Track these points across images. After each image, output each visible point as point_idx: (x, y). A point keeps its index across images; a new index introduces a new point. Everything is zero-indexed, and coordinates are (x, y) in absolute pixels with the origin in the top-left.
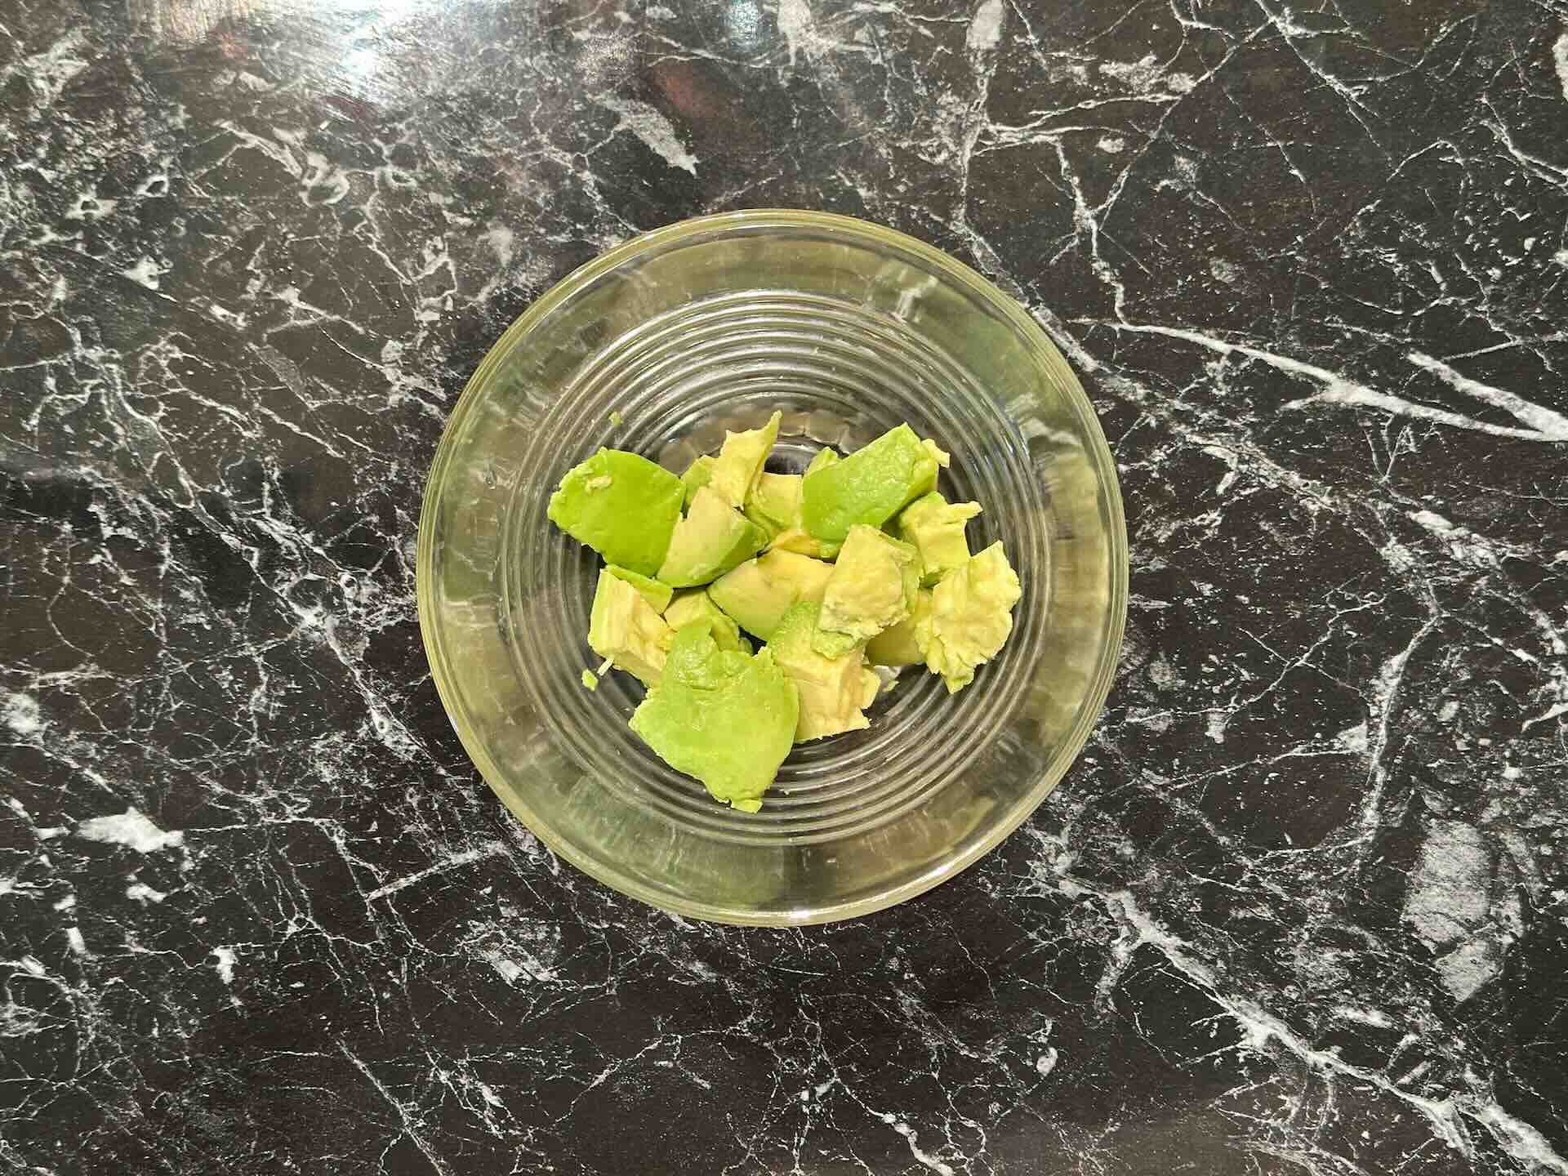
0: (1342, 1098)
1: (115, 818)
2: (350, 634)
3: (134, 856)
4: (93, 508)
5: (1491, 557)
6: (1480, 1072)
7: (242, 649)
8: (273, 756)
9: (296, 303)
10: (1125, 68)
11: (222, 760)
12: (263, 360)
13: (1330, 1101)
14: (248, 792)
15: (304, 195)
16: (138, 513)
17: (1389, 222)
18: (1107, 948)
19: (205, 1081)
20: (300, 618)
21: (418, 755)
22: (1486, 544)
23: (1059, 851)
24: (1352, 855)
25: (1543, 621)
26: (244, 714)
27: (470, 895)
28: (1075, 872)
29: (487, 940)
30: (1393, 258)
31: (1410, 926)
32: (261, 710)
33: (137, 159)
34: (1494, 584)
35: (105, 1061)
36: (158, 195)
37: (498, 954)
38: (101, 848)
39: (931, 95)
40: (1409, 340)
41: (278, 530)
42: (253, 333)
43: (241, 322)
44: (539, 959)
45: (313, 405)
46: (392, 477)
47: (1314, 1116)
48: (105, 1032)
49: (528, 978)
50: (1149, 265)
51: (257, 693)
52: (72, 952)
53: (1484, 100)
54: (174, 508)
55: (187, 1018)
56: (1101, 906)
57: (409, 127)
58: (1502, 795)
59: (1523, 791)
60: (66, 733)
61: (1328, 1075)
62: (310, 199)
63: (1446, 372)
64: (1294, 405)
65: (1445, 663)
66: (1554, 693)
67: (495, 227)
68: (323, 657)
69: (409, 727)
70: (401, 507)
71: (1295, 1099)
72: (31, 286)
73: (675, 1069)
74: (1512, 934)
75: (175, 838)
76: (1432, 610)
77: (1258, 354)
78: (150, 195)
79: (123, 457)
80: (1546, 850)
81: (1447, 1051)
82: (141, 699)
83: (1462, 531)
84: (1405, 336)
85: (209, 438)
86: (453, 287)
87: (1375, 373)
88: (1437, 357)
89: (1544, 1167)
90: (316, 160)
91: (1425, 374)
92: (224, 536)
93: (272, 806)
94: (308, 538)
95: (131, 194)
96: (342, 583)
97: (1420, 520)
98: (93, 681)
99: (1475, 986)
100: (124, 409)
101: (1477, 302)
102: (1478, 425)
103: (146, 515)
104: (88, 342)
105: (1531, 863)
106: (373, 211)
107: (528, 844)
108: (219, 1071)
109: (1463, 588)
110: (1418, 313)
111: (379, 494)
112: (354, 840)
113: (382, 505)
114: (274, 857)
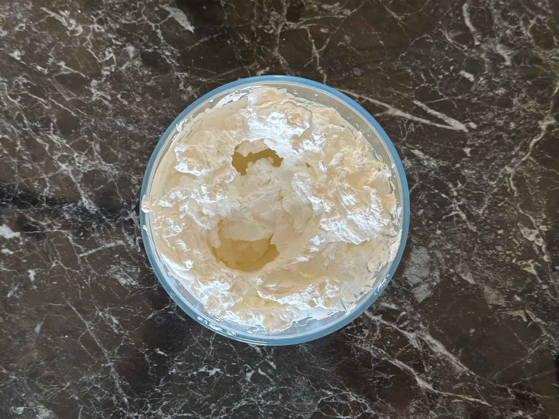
0: (382, 331)
2: (76, 172)
3: (4, 240)
5: (435, 165)
6: (425, 324)
7: (42, 175)
8: (51, 210)
9: (64, 67)
10: (330, 7)
11: (33, 210)
12: (53, 84)
13: (378, 331)
14: (42, 221)
15: (68, 33)
16: (10, 131)
17: (410, 59)
19: (24, 312)
20: (61, 167)
21: (97, 212)
22: (434, 161)
25: (450, 186)
26: (42, 196)
27: (111, 256)
29: (116, 271)
30: (410, 71)
31: (405, 278)
32: (47, 195)
33: (16, 18)
34: (436, 173)
36: (22, 30)
37: (119, 276)
39: (269, 11)
40: (414, 96)
41: (55, 138)
42: (49, 75)
43: (46, 71)
44: (133, 278)
45: (68, 99)
46: (92, 123)
47: (373, 336)
49: (128, 283)
50: (334, 69)
51: (46, 190)
53: (440, 23)
54: (22, 129)
55: (19, 291)
57: (103, 12)
58: (435, 239)
59: (442, 238)
61: (378, 324)
62: (70, 34)
63: (424, 106)
64: (378, 115)
65: (420, 197)
66: (452, 208)
67: (129, 45)
68: (67, 179)
69: (94, 203)
70: (95, 133)
71: (367, 330)
73: (174, 315)
74: (437, 282)
75: (17, 234)
76: (417, 181)
77: (367, 98)
78: (19, 30)
79: (6, 112)
80: (448, 256)
81: (415, 317)
82: (8, 190)
83: (427, 157)
84: (412, 95)
85: (34, 108)
86: (114, 64)
87: (403, 106)
88: (422, 102)
89: (444, 355)
90: (72, 21)
91: (419, 108)
92: (38, 140)
93: (49, 226)
94: (65, 141)
95: (13, 29)
96: (75, 156)
97: (415, 153)
99: (424, 297)
100: (7, 98)
101: (435, 86)
102: (433, 124)
103: (13, 132)
105: (443, 260)
106: (90, 39)
107: (131, 242)
108: (29, 309)
109: (427, 174)
110: (417, 88)
111: (88, 129)
112: (75, 238)
113: (89, 132)
114: (49, 242)
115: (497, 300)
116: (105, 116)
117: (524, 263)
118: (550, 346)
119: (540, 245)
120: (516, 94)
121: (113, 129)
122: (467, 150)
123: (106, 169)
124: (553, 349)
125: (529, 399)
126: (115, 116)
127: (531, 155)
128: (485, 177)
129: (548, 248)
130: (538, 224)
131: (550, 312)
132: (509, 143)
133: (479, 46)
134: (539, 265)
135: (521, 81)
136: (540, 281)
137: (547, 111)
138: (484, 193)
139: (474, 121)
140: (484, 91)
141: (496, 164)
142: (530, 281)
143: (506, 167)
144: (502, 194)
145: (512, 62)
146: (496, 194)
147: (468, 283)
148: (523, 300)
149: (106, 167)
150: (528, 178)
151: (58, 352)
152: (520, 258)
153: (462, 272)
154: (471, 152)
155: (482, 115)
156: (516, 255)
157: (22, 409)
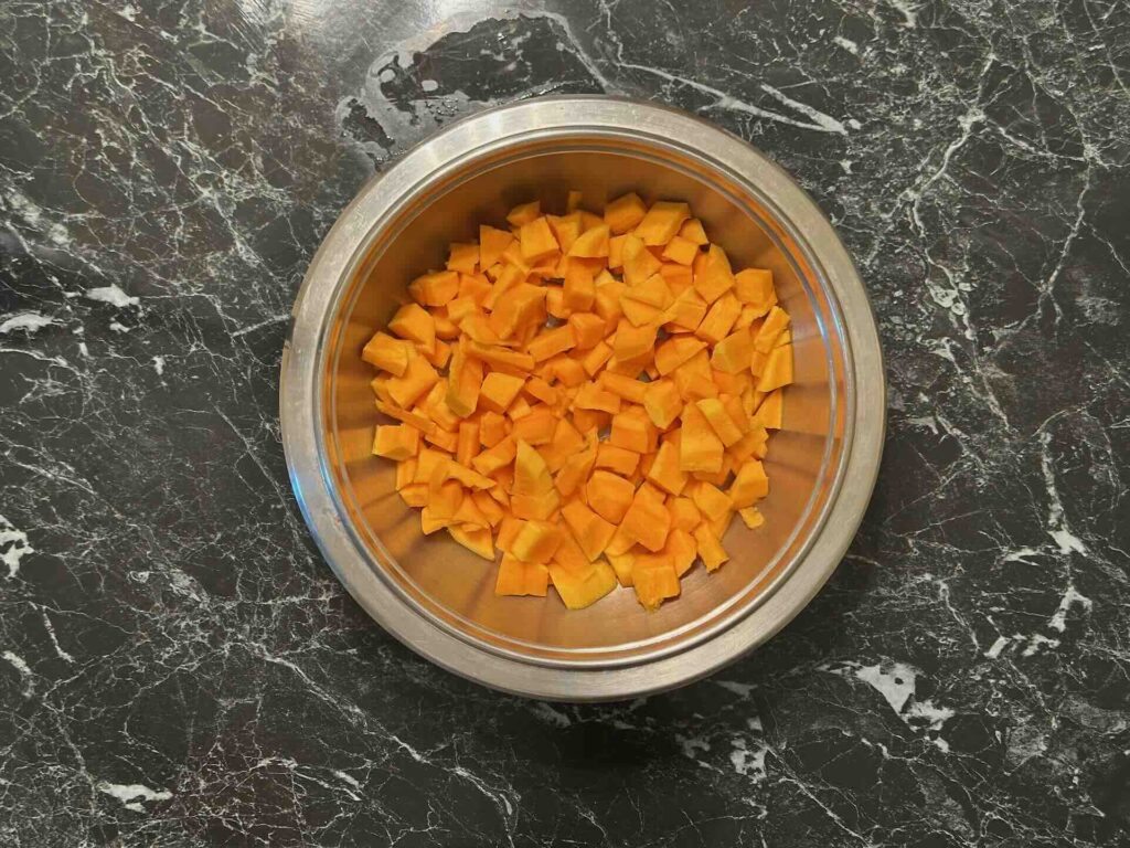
1: (105, 289)
2: (226, 202)
3: (114, 309)
4: (98, 131)
7: (172, 207)
8: (186, 262)
9: (204, 32)
11: (160, 263)
12: (187, 60)
14: (173, 279)
16: (121, 135)
17: (755, 18)
19: (148, 422)
20: (201, 193)
21: (259, 265)
26: (172, 240)
30: (755, 36)
32: (181, 238)
35: (97, 409)
38: (97, 304)
40: (761, 78)
41: (191, 147)
42: (182, 46)
43: (176, 40)
45: (211, 84)
46: (250, 123)
48: (98, 395)
50: (635, 34)
51: (178, 230)
52: (82, 355)
54: (138, 133)
55: (137, 390)
60: (81, 245)
63: (779, 95)
64: (704, 108)
68: (212, 213)
69: (255, 250)
70: (254, 139)
72: (70, 17)
75: (135, 301)
77: (687, 82)
79: (114, 105)
82: (119, 229)
84: (759, 76)
85: (156, 100)
86: (284, 28)
87: (744, 94)
88: (775, 87)
91: (769, 96)
92: (164, 149)
93: (184, 287)
94: (207, 152)
96: (223, 176)
98: (96, 220)
100: (115, 82)
101: (795, 61)
102: (793, 122)
103: (125, 137)
104: (98, 47)
108: (155, 418)
110: (767, 64)
111: (243, 132)
112: (226, 306)
113: (244, 137)
114: (185, 313)
116: (270, 112)
117: (935, 342)
118: (975, 473)
119: (960, 313)
120: (924, 73)
121: (282, 132)
122: (846, 164)
123: (273, 195)
124: (981, 477)
125: (940, 556)
126: (285, 111)
127: (947, 171)
128: (874, 207)
129: (971, 319)
130: (957, 281)
131: (975, 418)
132: (912, 152)
134: (959, 346)
135: (931, 53)
136: (960, 371)
137: (972, 101)
138: (873, 232)
139: (856, 118)
140: (873, 69)
141: (894, 187)
142: (944, 370)
143: (908, 191)
144: (901, 234)
145: (917, 23)
146: (891, 233)
148: (932, 401)
149: (273, 193)
150: (941, 208)
151: (202, 485)
152: (928, 336)
154: (852, 167)
155: (869, 107)
156: (922, 330)
157: (146, 574)
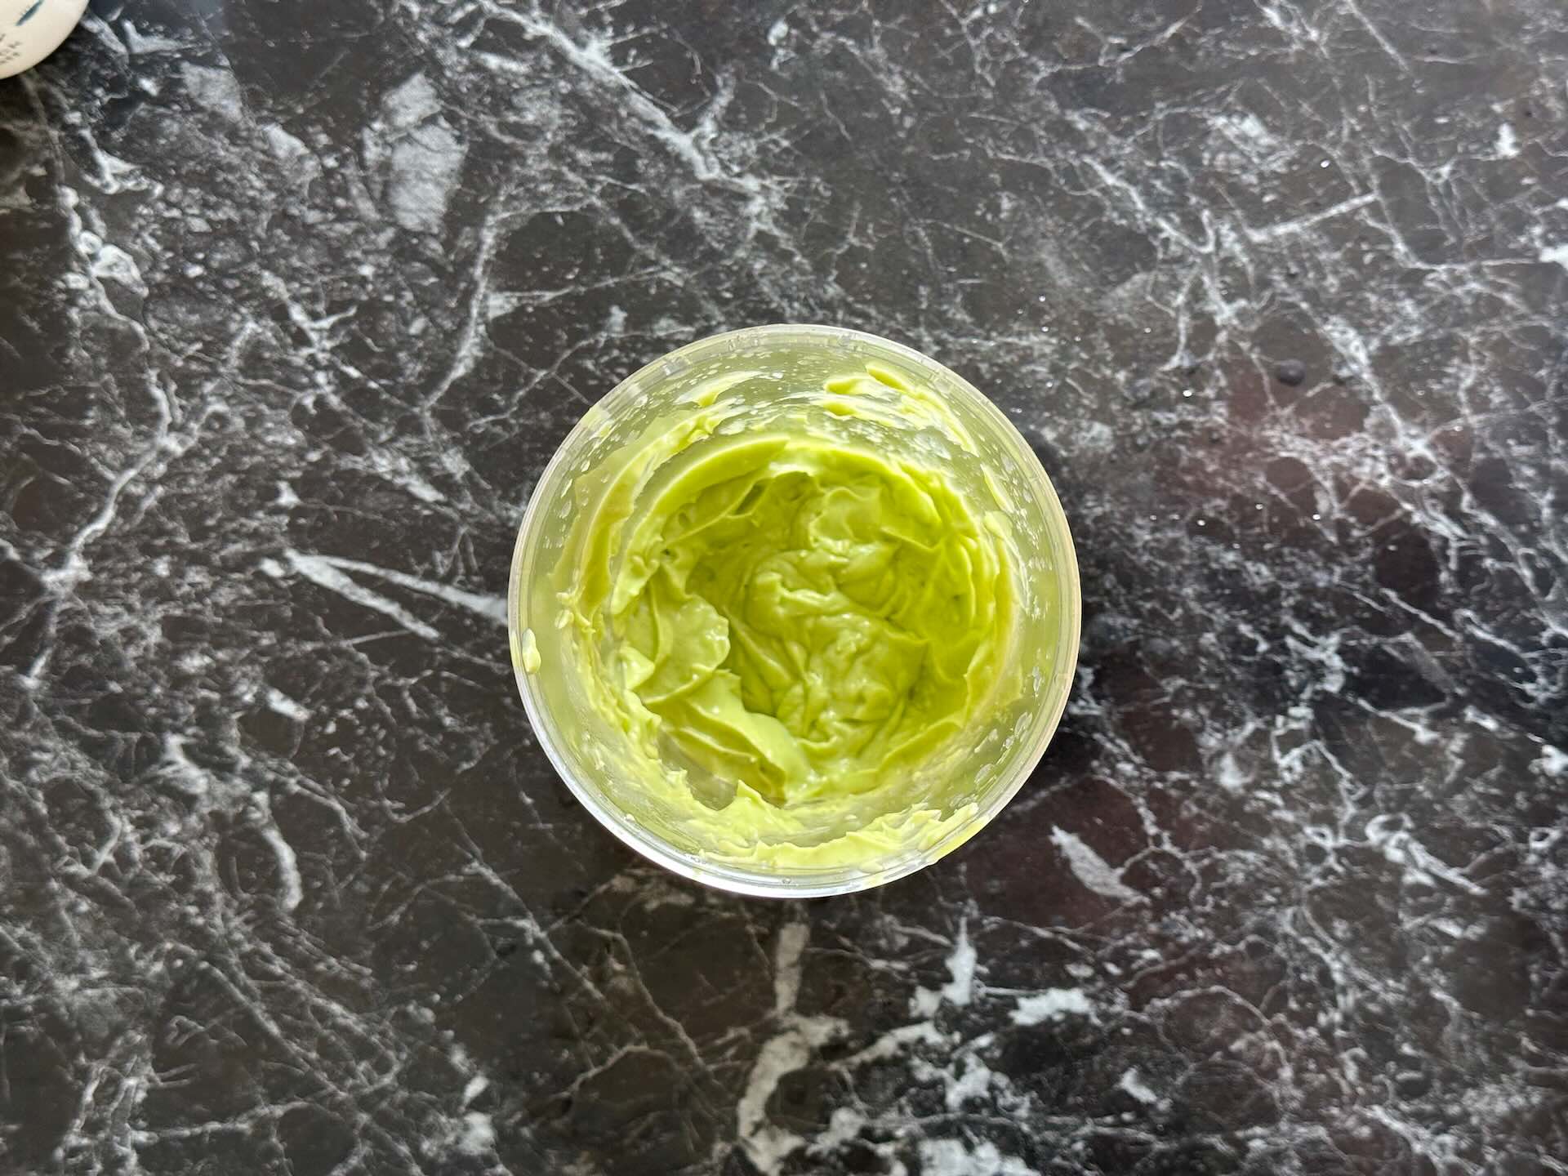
2: (1383, 431)
5: (376, 458)
6: (405, 12)
7: (1481, 421)
9: (1417, 727)
11: (1506, 324)
12: (1451, 679)
14: (1480, 295)
15: (1408, 824)
17: (448, 752)
18: (720, 130)
19: (1527, 39)
20: (1428, 446)
21: (1326, 320)
22: (381, 470)
23: (758, 217)
24: (506, 205)
25: (334, 401)
26: (1481, 362)
27: (1284, 196)
28: (745, 198)
29: (1270, 154)
30: (448, 721)
31: (459, 140)
32: (1466, 366)
33: (1558, 863)
34: (374, 435)
36: (1540, 830)
37: (1261, 142)
40: (437, 650)
41: (1444, 527)
42: (1460, 703)
43: (1470, 714)
44: (1223, 137)
45: (1408, 637)
46: (1338, 570)
49: (1236, 121)
51: (1469, 382)
54: (1538, 550)
56: (725, 168)
57: (1309, 881)
58: (378, 252)
59: (358, 254)
61: (536, 13)
62: (1402, 820)
63: (410, 623)
65: (419, 367)
66: (329, 338)
67: (1236, 789)
68: (1409, 411)
69: (1332, 349)
70: (1331, 543)
73: (1108, 34)
74: (372, 129)
75: (1547, 255)
76: (428, 414)
78: (1548, 830)
80: (340, 202)
81: (434, 31)
83: (399, 481)
84: (441, 653)
85: (1503, 611)
86: (1278, 738)
87: (467, 622)
88: (414, 636)
90: (1395, 855)
91: (423, 617)
92: (1493, 522)
93: (1459, 280)
94: (1417, 518)
95: (1564, 832)
96: (1388, 477)
97: (434, 493)
99: (406, 87)
101: (377, 680)
102: (382, 572)
105: (354, 191)
106: (1344, 806)
107: (1229, 238)
108: (1514, 48)
109: (401, 431)
110: (428, 673)
111: (1352, 555)
112: (1385, 247)
113: (1348, 545)
114: (1459, 235)
115: (204, 82)
116: (1302, 591)
117: (130, 184)
119: (87, 235)
120: (152, 656)
121: (1280, 555)
122: (288, 498)
123: (1299, 443)
127: (110, 483)
128: (239, 423)
129: (65, 224)
130: (91, 293)
132: (172, 518)
133: (255, 790)
134: (88, 178)
135: (139, 691)
136: (86, 133)
137: (67, 605)
138: (241, 379)
139: (270, 580)
140: (243, 662)
141: (205, 459)
142: (115, 135)
143: (179, 450)
144: (191, 375)
145: (163, 743)
146: (208, 377)
147: (287, 127)
148: (135, 82)
149: (1299, 448)
150: (119, 421)
152: (142, 196)
153: (301, 159)
154: (277, 493)
155: (247, 598)
156: (153, 205)
